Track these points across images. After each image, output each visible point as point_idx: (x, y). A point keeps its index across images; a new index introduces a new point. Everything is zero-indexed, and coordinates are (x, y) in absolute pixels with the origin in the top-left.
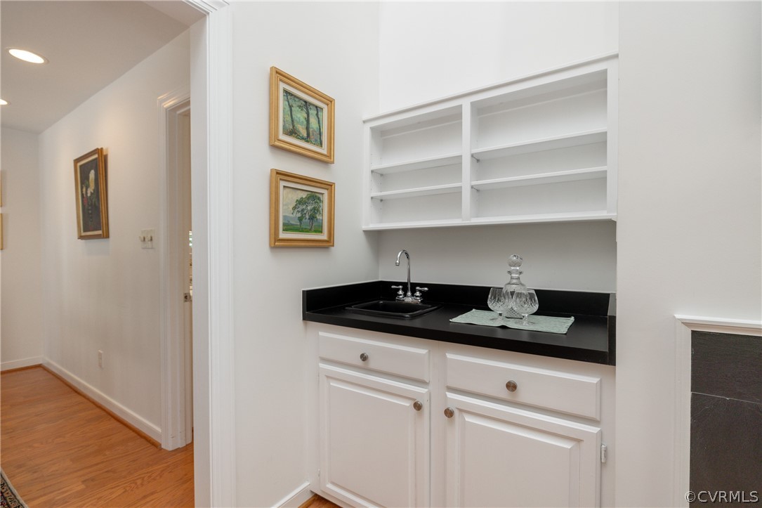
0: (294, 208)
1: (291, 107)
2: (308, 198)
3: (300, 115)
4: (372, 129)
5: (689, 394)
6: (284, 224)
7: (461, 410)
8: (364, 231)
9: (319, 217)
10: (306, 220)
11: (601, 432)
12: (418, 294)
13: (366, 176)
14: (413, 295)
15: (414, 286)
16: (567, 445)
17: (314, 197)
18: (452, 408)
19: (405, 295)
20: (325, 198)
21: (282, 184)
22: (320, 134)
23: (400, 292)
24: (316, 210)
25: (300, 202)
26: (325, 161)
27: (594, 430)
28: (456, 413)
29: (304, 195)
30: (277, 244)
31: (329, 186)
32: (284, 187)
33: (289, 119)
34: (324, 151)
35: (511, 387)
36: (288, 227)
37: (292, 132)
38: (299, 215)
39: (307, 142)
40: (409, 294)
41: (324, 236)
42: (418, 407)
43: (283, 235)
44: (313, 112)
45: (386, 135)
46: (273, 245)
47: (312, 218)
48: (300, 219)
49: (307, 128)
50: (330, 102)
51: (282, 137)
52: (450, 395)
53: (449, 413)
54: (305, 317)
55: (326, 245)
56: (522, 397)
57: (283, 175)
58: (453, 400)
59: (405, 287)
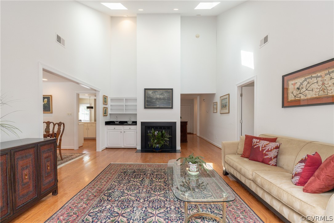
3: (105, 99)
4: (111, 99)
5: (141, 126)
8: (110, 114)
11: (136, 131)
13: (110, 106)
15: (117, 121)
16: (134, 132)
17: (106, 110)
22: (107, 101)
26: (107, 104)
31: (107, 108)
42: (121, 132)
43: (104, 114)
46: (103, 116)
48: (105, 112)
49: (105, 101)
50: (107, 97)
51: (104, 103)
53: (124, 132)
54: (105, 125)
55: (107, 116)
56: (131, 129)
57: (105, 108)
58: (125, 131)
59: (116, 121)
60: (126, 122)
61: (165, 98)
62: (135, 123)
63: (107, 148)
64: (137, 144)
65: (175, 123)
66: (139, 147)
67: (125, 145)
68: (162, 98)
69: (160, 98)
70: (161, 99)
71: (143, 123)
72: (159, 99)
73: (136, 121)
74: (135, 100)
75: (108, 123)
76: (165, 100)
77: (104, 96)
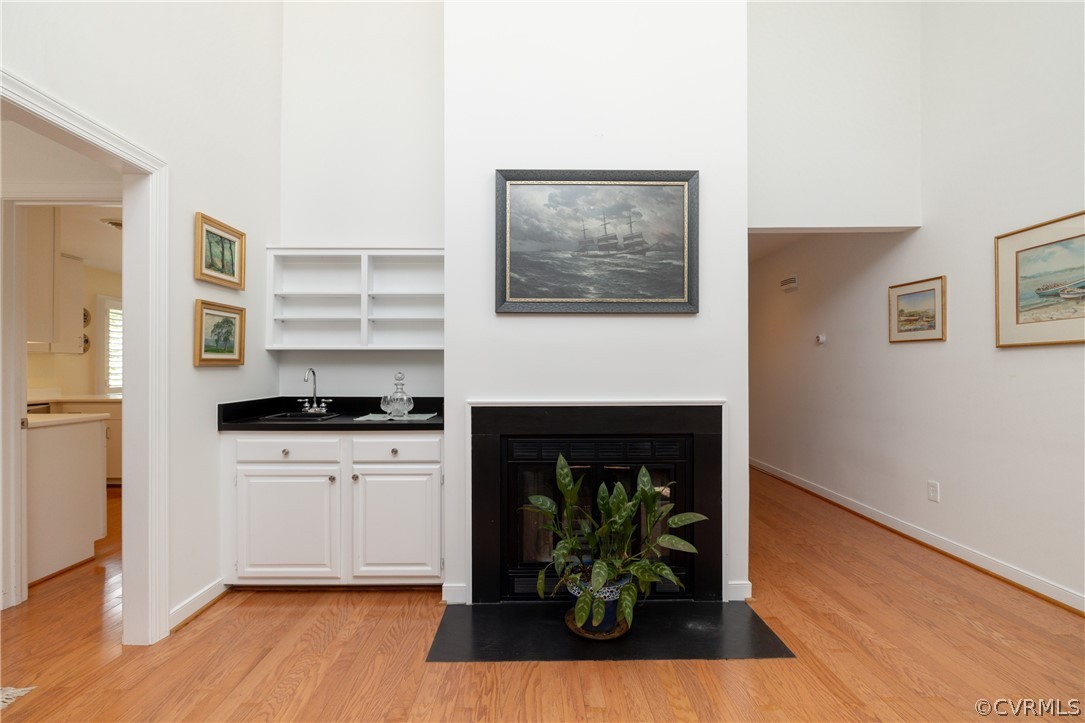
0: (212, 332)
1: (210, 243)
2: (223, 322)
3: (217, 250)
4: (276, 257)
5: (470, 436)
6: (206, 346)
7: (363, 475)
8: (268, 351)
9: (231, 339)
10: (221, 342)
11: (441, 468)
12: (323, 405)
13: (270, 301)
14: (318, 406)
15: (319, 400)
16: (425, 478)
17: (228, 322)
18: (357, 473)
19: (311, 407)
20: (237, 323)
21: (205, 311)
22: (233, 264)
23: (307, 405)
24: (229, 333)
25: (217, 326)
26: (236, 287)
27: (437, 466)
28: (360, 476)
29: (220, 320)
30: (202, 364)
31: (241, 311)
32: (207, 314)
33: (209, 254)
34: (235, 279)
35: (395, 452)
36: (209, 349)
37: (211, 266)
38: (216, 337)
39: (222, 272)
40: (315, 405)
41: (235, 356)
42: (332, 479)
43: (206, 356)
44: (227, 246)
45: (286, 262)
46: (197, 364)
47: (226, 339)
48: (217, 341)
49: (223, 261)
50: (241, 235)
51: (206, 271)
52: (356, 466)
53: (355, 478)
54: (221, 428)
55: (237, 363)
56: (400, 457)
57: (206, 304)
58: (359, 469)
59: (311, 400)
60: (373, 404)
61: (640, 235)
62: (429, 411)
63: (233, 589)
64: (442, 563)
65: (713, 414)
66: (459, 589)
67: (364, 570)
68: (621, 241)
69: (606, 238)
70: (615, 247)
71: (482, 417)
72: (601, 248)
73: (441, 400)
74: (433, 263)
75: (237, 417)
76: (642, 252)
77: (206, 219)
